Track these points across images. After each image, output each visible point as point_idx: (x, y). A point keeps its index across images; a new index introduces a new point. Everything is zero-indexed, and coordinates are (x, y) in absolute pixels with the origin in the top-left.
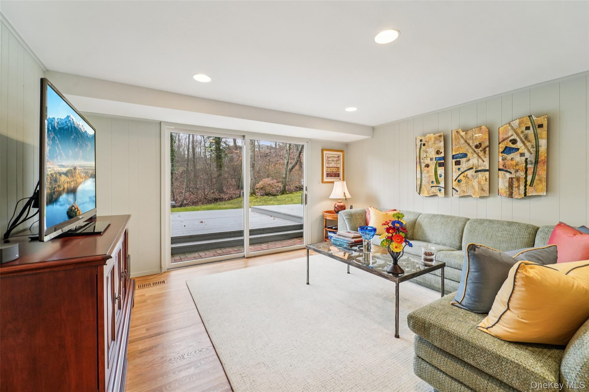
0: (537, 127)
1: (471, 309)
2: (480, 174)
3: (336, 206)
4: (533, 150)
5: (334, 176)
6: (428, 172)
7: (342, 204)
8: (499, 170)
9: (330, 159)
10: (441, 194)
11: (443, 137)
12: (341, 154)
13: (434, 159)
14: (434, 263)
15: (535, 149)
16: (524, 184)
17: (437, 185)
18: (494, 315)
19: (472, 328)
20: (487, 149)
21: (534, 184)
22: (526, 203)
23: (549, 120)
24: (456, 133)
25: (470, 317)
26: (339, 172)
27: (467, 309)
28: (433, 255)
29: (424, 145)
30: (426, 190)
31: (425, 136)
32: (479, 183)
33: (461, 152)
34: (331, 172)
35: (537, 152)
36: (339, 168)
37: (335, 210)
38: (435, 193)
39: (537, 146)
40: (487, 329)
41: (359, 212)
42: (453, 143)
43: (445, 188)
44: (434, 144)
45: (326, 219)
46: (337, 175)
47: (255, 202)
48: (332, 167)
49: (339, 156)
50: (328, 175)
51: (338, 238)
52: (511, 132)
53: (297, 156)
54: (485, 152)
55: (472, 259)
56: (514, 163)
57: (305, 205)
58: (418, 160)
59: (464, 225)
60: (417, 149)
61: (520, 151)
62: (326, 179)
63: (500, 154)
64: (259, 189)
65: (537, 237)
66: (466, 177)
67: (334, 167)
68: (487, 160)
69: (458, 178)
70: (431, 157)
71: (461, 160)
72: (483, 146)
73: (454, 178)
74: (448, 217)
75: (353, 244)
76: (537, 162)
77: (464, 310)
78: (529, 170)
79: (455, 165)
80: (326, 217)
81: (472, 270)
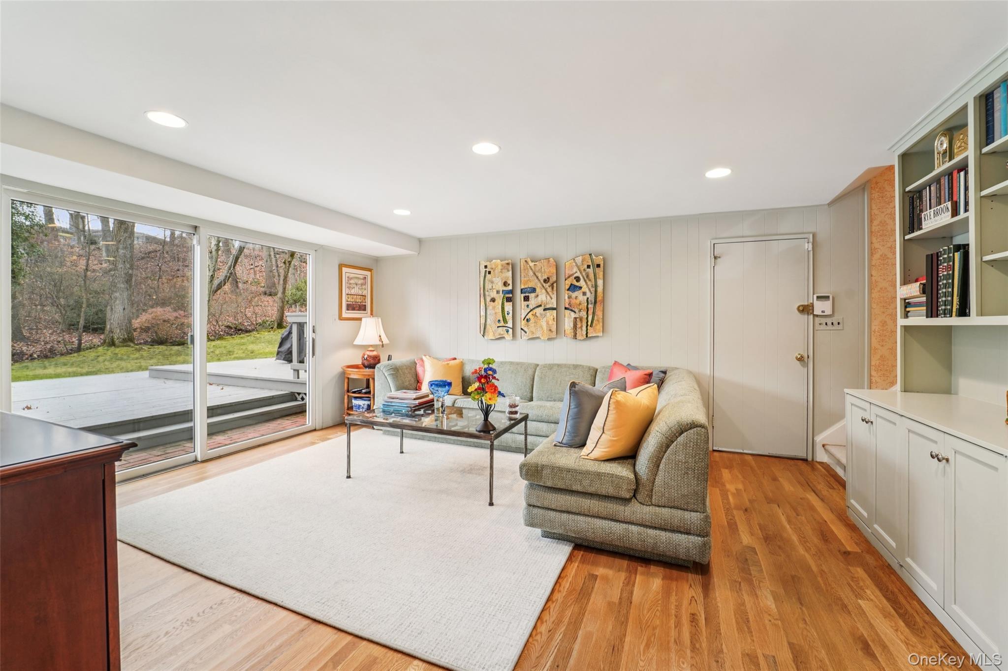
0: (596, 266)
1: (570, 446)
2: (548, 313)
3: (366, 356)
4: (593, 290)
5: (358, 308)
6: (494, 308)
7: (375, 353)
8: (566, 308)
9: (352, 281)
10: (509, 337)
11: (511, 266)
12: (368, 273)
13: (501, 292)
14: (518, 416)
15: (594, 289)
16: (586, 325)
17: (504, 325)
18: (592, 442)
19: (576, 459)
20: (555, 285)
21: (594, 325)
22: (588, 343)
23: (604, 260)
24: (524, 262)
25: (572, 451)
26: (365, 302)
27: (567, 446)
28: (518, 406)
29: (490, 273)
30: (491, 331)
31: (490, 262)
32: (548, 323)
33: (530, 286)
34: (354, 303)
35: (596, 291)
36: (365, 296)
37: (363, 364)
38: (502, 335)
39: (596, 286)
40: (587, 456)
41: (406, 364)
42: (522, 274)
43: (513, 329)
44: (501, 273)
45: (348, 378)
46: (362, 308)
47: (137, 359)
48: (355, 295)
49: (365, 278)
50: (350, 307)
51: (391, 402)
52: (575, 269)
53: (229, 264)
54: (553, 288)
55: (573, 396)
56: (578, 302)
57: (313, 357)
58: (482, 291)
59: (535, 372)
60: (481, 278)
61: (583, 290)
62: (346, 314)
63: (566, 291)
64: (138, 330)
65: (597, 378)
66: (535, 315)
67: (359, 295)
68: (554, 296)
69: (527, 317)
70: (498, 289)
71: (529, 295)
72: (551, 281)
73: (523, 317)
74: (518, 364)
75: (417, 408)
76: (595, 302)
77: (566, 448)
78: (589, 310)
79: (524, 301)
80: (350, 374)
81: (572, 407)
